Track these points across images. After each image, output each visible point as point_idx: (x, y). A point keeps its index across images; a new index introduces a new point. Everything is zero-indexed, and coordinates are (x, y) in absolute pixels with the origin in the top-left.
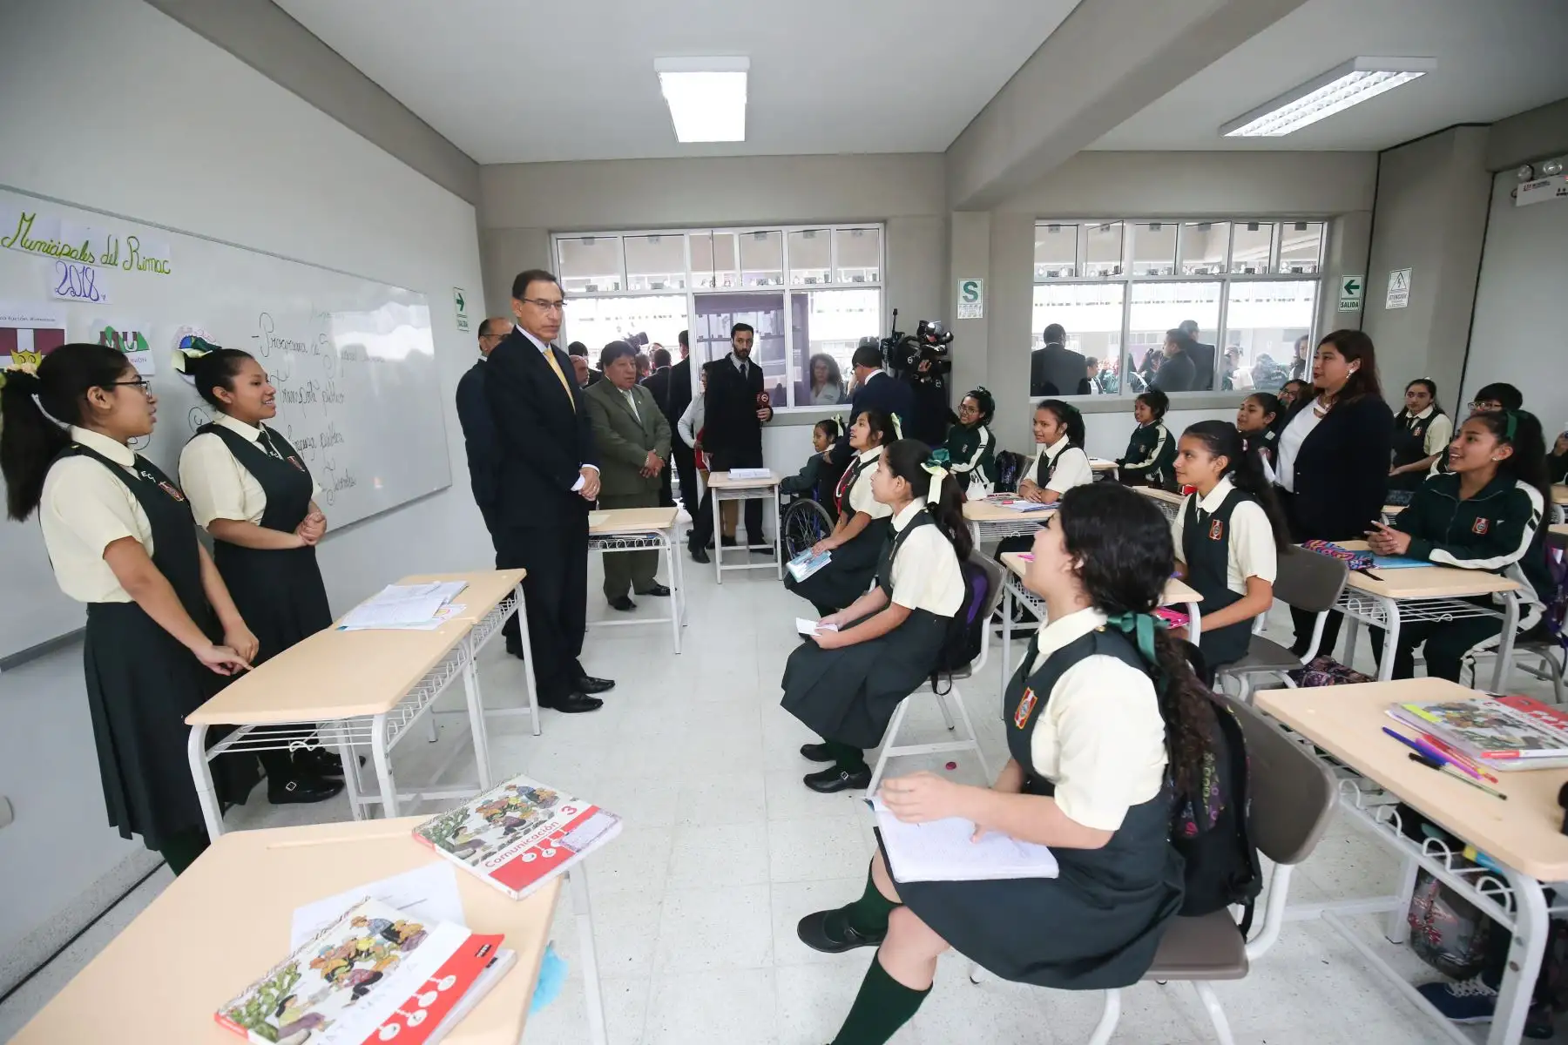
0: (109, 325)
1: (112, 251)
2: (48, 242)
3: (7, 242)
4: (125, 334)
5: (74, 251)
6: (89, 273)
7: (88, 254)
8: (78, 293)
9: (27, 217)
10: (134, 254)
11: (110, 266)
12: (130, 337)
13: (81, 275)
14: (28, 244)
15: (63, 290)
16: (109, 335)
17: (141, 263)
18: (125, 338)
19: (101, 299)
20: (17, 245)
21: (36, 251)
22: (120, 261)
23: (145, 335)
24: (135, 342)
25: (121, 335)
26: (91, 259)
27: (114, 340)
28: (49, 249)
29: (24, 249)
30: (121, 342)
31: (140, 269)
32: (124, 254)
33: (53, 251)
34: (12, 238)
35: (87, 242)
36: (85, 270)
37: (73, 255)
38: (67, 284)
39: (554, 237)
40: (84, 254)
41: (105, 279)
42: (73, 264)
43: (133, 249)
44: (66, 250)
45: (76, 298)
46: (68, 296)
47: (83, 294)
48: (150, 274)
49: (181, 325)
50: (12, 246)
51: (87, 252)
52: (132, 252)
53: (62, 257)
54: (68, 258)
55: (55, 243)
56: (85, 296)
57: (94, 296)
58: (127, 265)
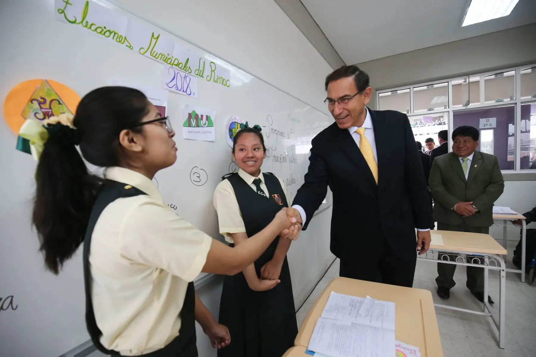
0: (194, 110)
1: (201, 68)
2: (166, 56)
3: (142, 51)
4: (202, 116)
5: (180, 63)
6: (188, 79)
7: (188, 67)
8: (180, 89)
9: (155, 36)
10: (213, 72)
11: (199, 77)
12: (204, 118)
13: (183, 79)
14: (154, 55)
15: (171, 85)
16: (193, 116)
17: (216, 79)
18: (202, 119)
19: (192, 94)
20: (148, 54)
21: (158, 59)
22: (205, 75)
23: (213, 118)
24: (207, 122)
25: (200, 116)
26: (190, 71)
27: (196, 119)
28: (166, 60)
29: (152, 57)
30: (199, 120)
31: (215, 82)
32: (207, 72)
33: (169, 62)
34: (146, 49)
35: (188, 59)
36: (185, 77)
37: (180, 66)
38: (174, 82)
39: (378, 92)
40: (185, 67)
41: (195, 83)
42: (180, 72)
43: (213, 70)
44: (176, 63)
45: (178, 91)
46: (174, 89)
47: (182, 90)
48: (219, 85)
49: (231, 116)
50: (145, 54)
51: (188, 66)
52: (212, 71)
53: (174, 66)
54: (177, 68)
55: (170, 56)
56: (183, 91)
57: (188, 92)
58: (209, 78)
